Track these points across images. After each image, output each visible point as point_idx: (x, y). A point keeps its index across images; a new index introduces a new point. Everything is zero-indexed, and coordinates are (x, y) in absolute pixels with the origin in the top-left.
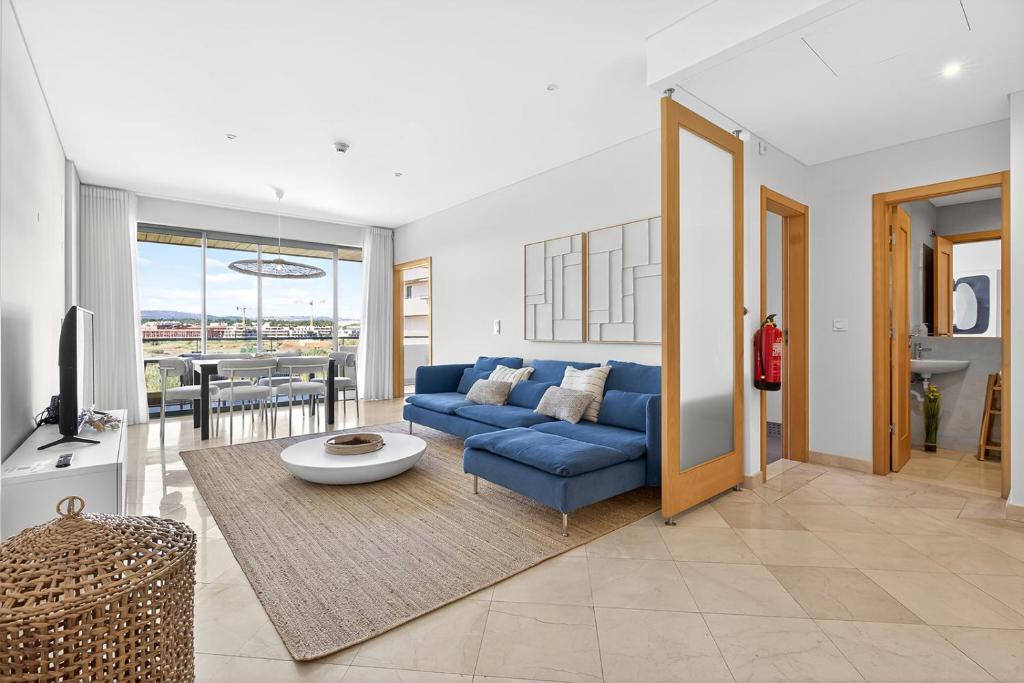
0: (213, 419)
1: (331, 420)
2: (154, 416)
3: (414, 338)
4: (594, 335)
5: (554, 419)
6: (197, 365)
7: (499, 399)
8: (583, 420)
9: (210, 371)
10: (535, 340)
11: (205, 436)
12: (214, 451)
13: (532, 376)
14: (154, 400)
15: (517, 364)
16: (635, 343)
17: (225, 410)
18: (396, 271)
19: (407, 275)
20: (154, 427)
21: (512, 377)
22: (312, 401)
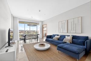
0: (26, 40)
1: (37, 41)
2: (20, 40)
3: (44, 32)
4: (69, 32)
5: (66, 43)
6: (24, 35)
7: (57, 39)
8: (70, 43)
9: (25, 36)
10: (60, 33)
11: (25, 43)
12: (26, 45)
13: (60, 37)
14: (20, 38)
15: (58, 35)
16: (75, 33)
17: (27, 39)
18: (43, 26)
19: (44, 26)
20: (20, 41)
21: (58, 37)
22: (35, 39)
